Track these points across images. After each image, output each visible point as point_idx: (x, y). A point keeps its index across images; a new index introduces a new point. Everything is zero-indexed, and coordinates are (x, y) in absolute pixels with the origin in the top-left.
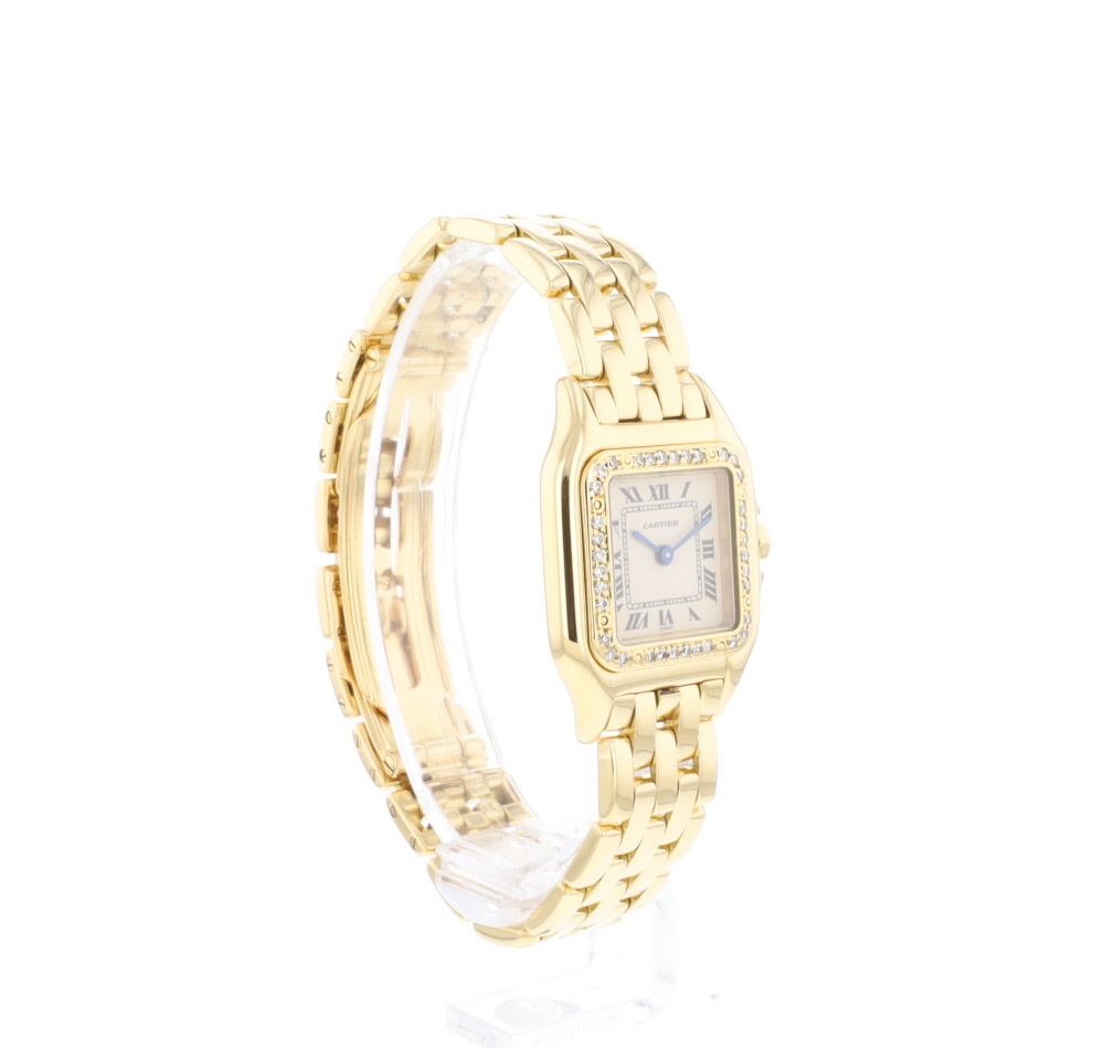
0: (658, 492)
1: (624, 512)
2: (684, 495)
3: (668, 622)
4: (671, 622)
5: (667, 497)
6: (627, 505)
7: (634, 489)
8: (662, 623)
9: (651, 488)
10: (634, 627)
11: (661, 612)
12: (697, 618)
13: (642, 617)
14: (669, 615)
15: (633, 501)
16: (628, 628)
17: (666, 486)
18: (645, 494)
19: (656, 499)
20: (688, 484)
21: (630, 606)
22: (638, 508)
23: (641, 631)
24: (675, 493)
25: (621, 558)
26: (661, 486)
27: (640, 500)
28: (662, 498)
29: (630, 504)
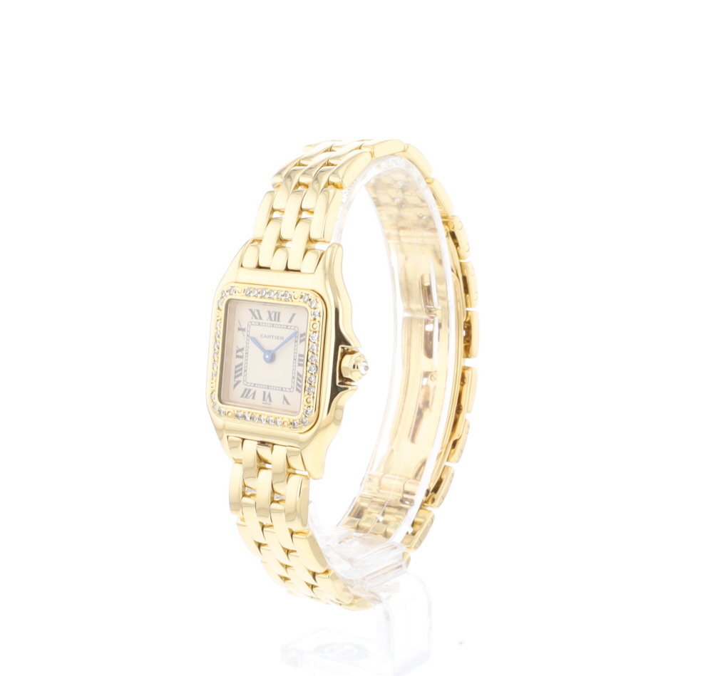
0: (273, 316)
1: (250, 324)
2: (290, 321)
3: (268, 400)
4: (270, 400)
5: (279, 320)
6: (252, 320)
7: (258, 311)
8: (264, 399)
9: (269, 312)
10: (246, 397)
11: (264, 393)
12: (288, 403)
13: (252, 392)
14: (269, 396)
15: (256, 318)
16: (242, 396)
17: (279, 313)
18: (265, 316)
19: (271, 320)
20: (294, 315)
21: (245, 383)
22: (259, 323)
23: (250, 401)
24: (284, 319)
25: (244, 352)
26: (275, 313)
27: (261, 318)
28: (275, 320)
29: (254, 320)
